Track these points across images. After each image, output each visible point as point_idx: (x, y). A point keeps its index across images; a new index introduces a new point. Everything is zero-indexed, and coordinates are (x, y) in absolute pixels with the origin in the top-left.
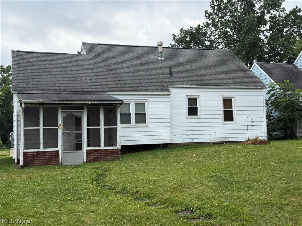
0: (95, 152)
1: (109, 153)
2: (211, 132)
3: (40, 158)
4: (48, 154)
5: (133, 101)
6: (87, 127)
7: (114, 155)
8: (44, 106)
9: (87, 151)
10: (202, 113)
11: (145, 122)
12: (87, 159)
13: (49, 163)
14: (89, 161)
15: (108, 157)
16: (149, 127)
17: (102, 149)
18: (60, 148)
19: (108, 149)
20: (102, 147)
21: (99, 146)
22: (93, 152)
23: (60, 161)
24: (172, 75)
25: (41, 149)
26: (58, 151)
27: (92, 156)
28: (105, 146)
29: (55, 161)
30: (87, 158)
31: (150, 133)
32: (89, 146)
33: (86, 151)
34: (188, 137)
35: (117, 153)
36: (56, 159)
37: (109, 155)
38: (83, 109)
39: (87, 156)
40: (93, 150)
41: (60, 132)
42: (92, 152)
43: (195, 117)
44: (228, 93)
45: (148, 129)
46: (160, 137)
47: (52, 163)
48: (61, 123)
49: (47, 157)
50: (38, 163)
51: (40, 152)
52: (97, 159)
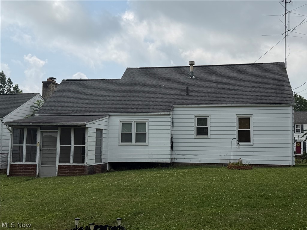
0: (65, 167)
1: (76, 169)
2: (222, 153)
3: (22, 170)
4: (29, 167)
5: (134, 121)
6: (60, 145)
7: (81, 171)
8: (28, 127)
9: (59, 166)
10: (212, 133)
11: (145, 141)
12: (58, 174)
13: (29, 174)
14: (60, 175)
15: (76, 172)
16: (148, 146)
17: (71, 165)
18: (37, 163)
19: (76, 166)
20: (72, 163)
21: (69, 162)
22: (64, 167)
23: (37, 173)
24: (188, 94)
25: (24, 163)
26: (36, 165)
27: (62, 170)
28: (74, 162)
29: (33, 173)
30: (58, 172)
31: (150, 152)
32: (60, 162)
33: (57, 166)
34: (196, 157)
35: (84, 169)
36: (34, 171)
37: (77, 171)
38: (57, 130)
39: (58, 171)
40: (63, 166)
41: (38, 149)
42: (62, 167)
43: (205, 137)
44: (244, 112)
45: (147, 148)
46: (159, 156)
47: (31, 174)
48: (39, 142)
49: (27, 170)
50: (21, 174)
51: (23, 165)
52: (67, 174)
